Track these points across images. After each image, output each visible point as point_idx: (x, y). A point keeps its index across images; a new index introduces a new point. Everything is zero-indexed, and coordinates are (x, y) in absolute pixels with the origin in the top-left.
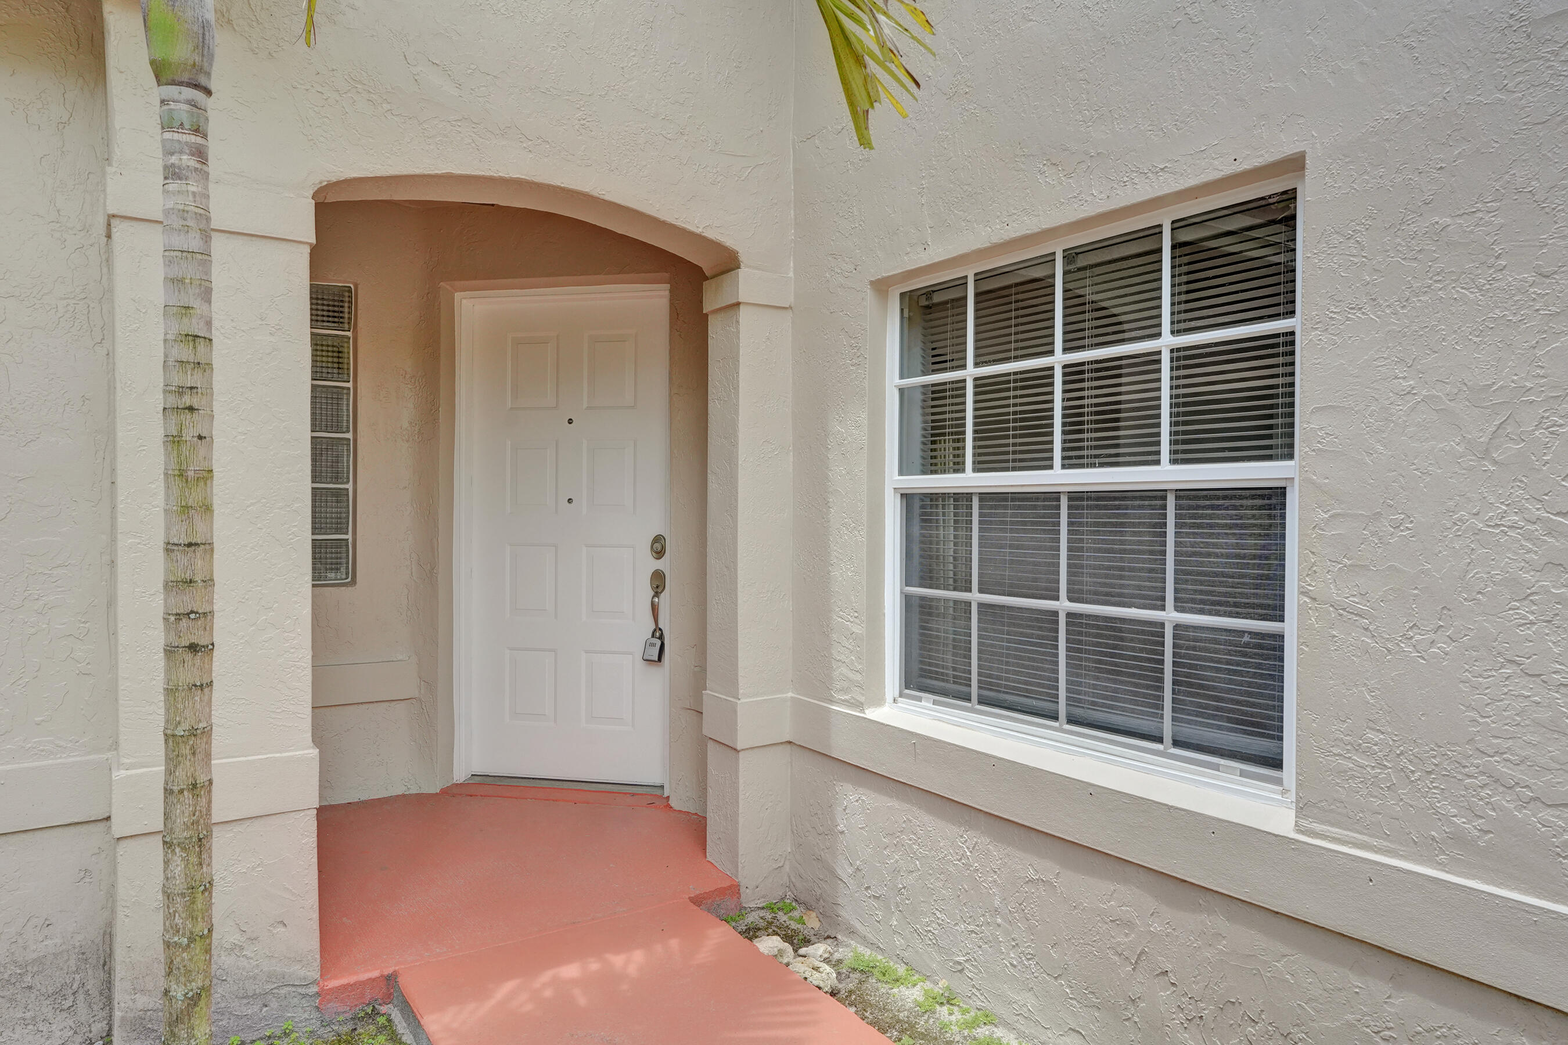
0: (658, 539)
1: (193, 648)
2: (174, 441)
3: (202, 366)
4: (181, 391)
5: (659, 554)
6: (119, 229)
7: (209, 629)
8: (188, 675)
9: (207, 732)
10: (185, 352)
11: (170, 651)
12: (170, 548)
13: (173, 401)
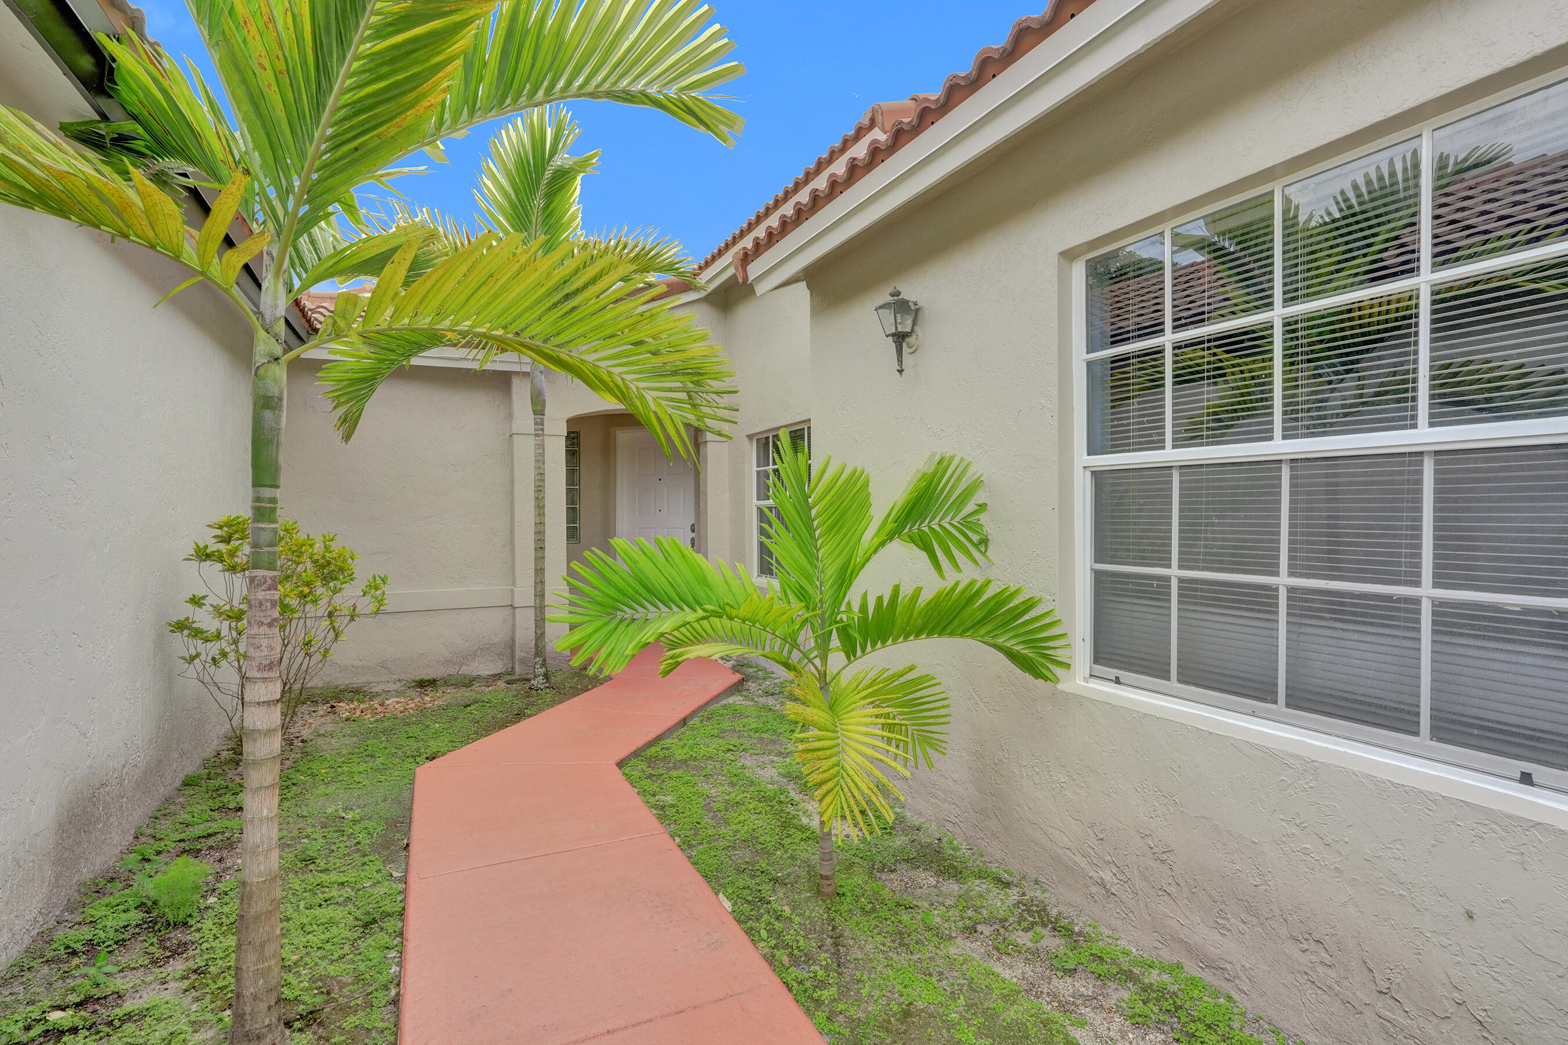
0: (693, 525)
1: (541, 548)
2: (537, 499)
3: (543, 480)
4: (538, 486)
5: (693, 531)
6: (515, 437)
7: (544, 544)
8: (539, 555)
9: (544, 569)
10: (538, 477)
11: (536, 549)
12: (536, 524)
13: (536, 489)
